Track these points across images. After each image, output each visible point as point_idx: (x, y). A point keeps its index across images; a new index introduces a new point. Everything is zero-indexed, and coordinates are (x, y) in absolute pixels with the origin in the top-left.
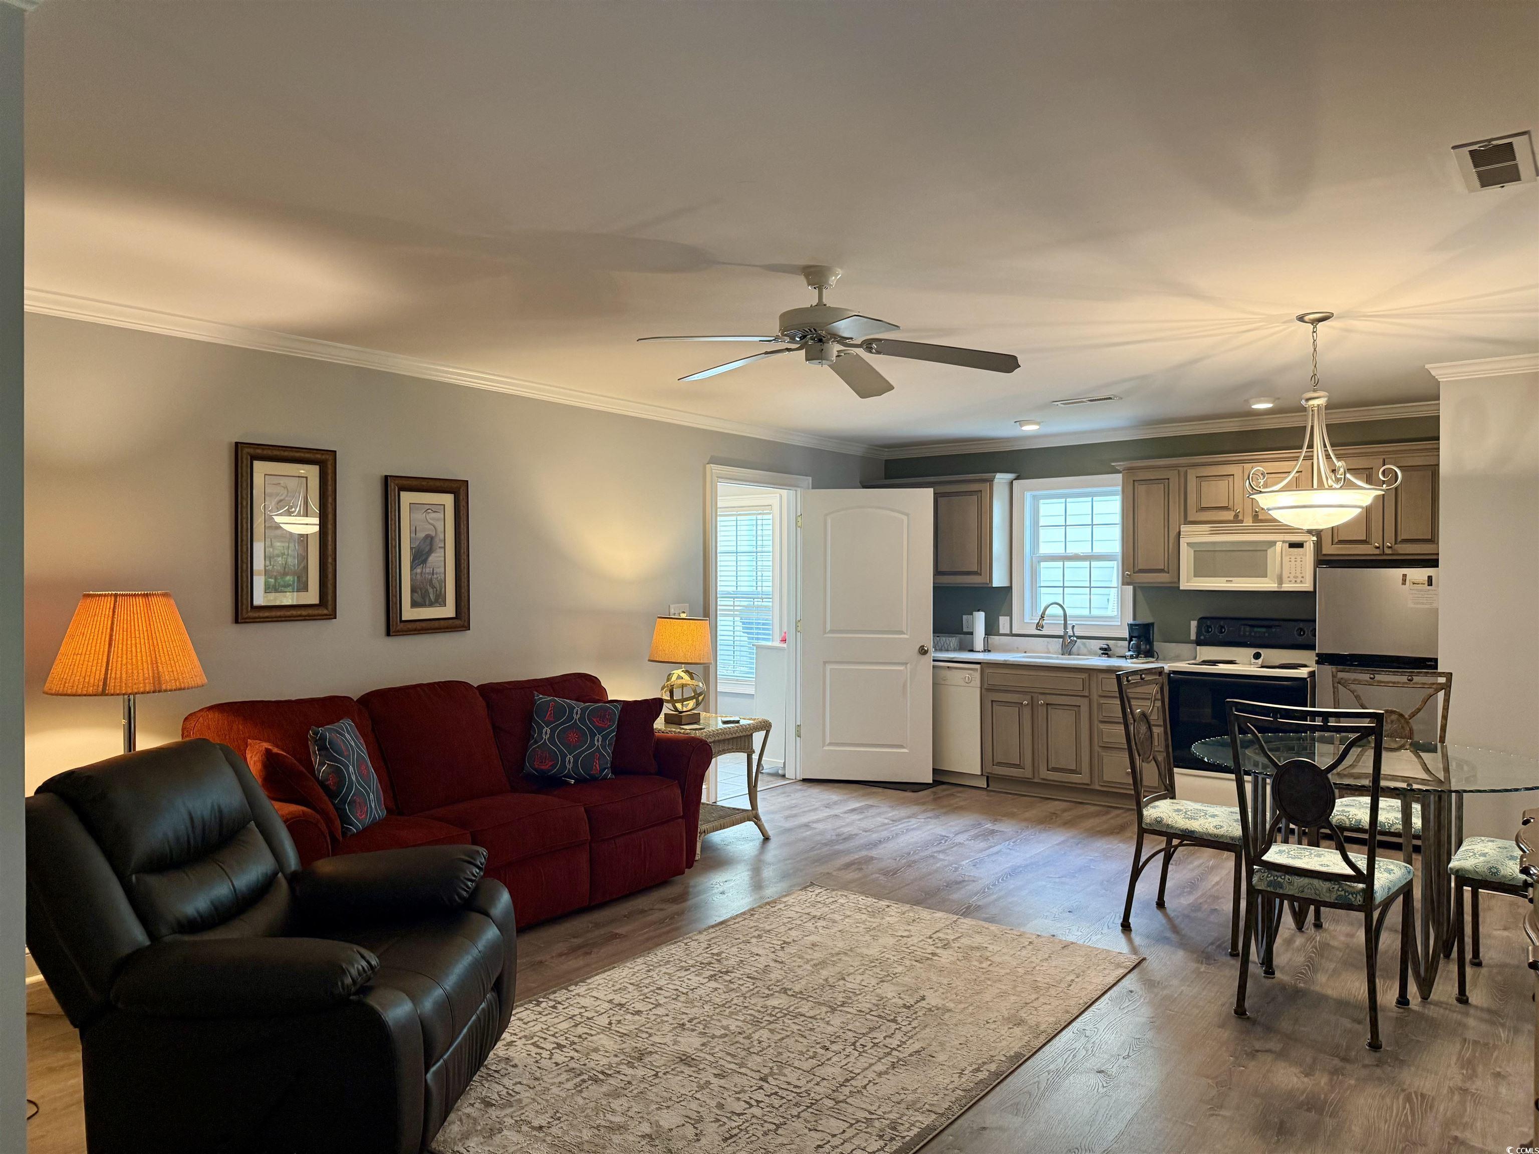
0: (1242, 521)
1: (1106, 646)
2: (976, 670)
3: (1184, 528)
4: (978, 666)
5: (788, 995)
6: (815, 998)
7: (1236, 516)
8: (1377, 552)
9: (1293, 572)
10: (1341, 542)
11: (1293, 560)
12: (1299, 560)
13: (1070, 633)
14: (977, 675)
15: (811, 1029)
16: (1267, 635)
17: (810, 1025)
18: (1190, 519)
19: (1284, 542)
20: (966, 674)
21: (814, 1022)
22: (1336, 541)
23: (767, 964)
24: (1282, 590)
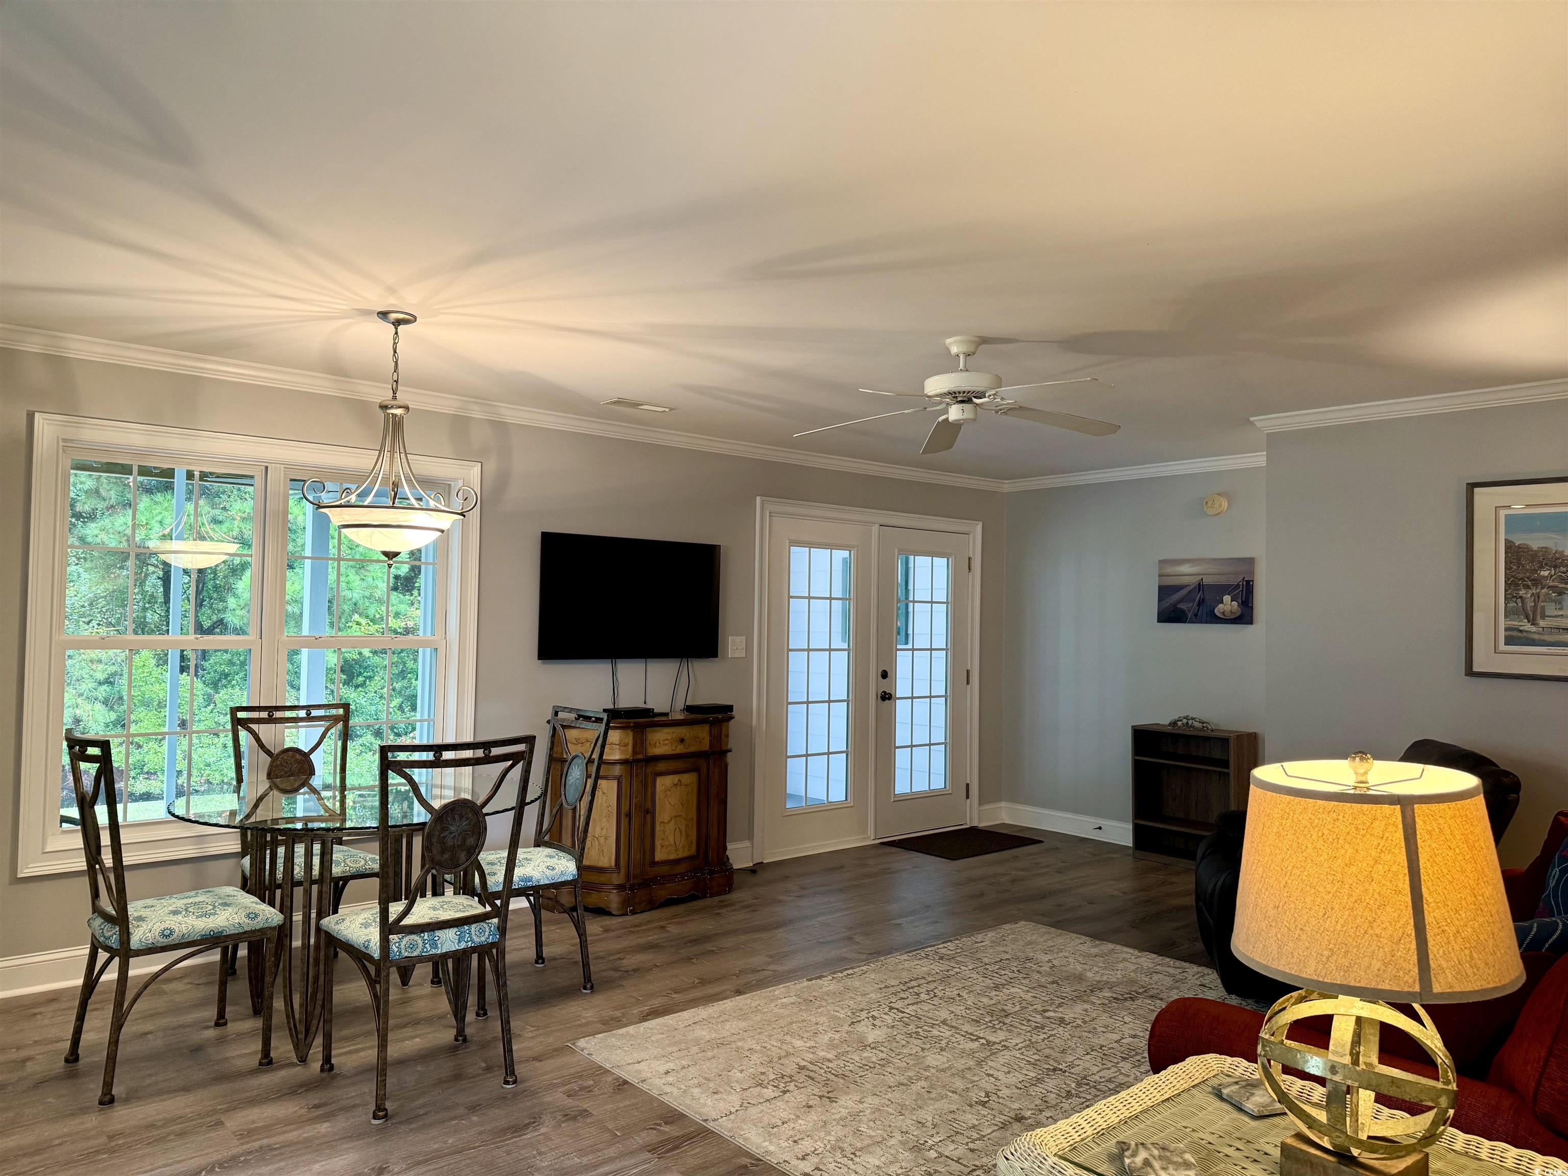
5: (985, 1039)
6: (958, 1034)
15: (969, 1009)
17: (968, 1012)
21: (964, 1014)
23: (1008, 1075)
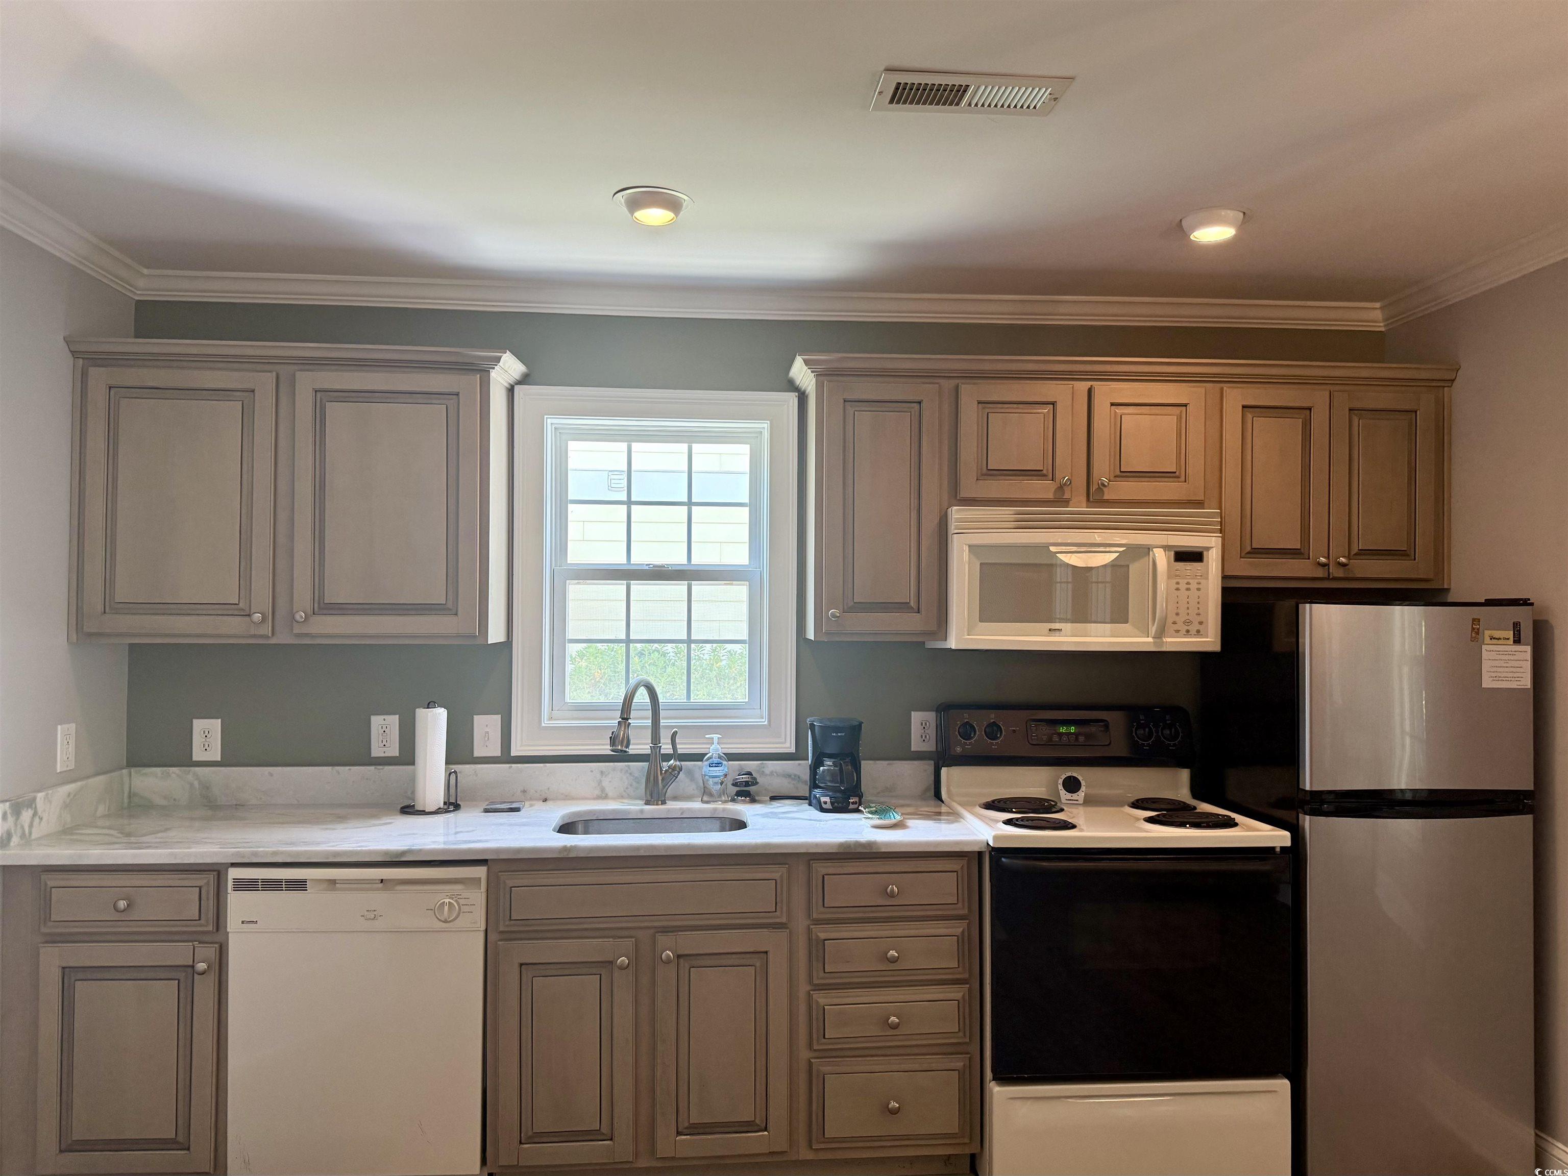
0: (1066, 503)
1: (745, 778)
2: (476, 881)
3: (956, 513)
4: (480, 872)
7: (1061, 488)
8: (1320, 573)
9: (1182, 611)
10: (1256, 552)
11: (1183, 586)
12: (1194, 586)
13: (666, 748)
14: (478, 898)
16: (1081, 739)
18: (964, 493)
19: (1166, 548)
20: (443, 895)
22: (1249, 549)
24: (1164, 649)
